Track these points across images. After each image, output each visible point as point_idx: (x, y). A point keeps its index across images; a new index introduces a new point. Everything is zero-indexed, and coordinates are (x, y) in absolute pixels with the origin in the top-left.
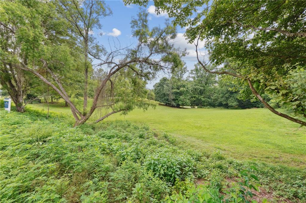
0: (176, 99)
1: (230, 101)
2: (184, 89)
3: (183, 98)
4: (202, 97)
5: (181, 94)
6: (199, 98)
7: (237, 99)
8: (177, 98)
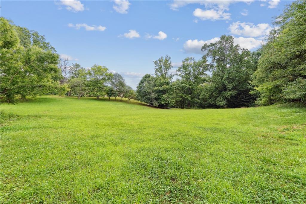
0: (158, 98)
1: (218, 100)
2: (168, 87)
3: (167, 96)
4: (189, 96)
5: (164, 92)
6: (186, 98)
7: (226, 98)
8: (160, 97)
